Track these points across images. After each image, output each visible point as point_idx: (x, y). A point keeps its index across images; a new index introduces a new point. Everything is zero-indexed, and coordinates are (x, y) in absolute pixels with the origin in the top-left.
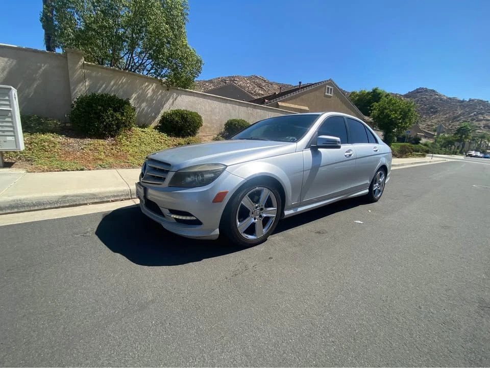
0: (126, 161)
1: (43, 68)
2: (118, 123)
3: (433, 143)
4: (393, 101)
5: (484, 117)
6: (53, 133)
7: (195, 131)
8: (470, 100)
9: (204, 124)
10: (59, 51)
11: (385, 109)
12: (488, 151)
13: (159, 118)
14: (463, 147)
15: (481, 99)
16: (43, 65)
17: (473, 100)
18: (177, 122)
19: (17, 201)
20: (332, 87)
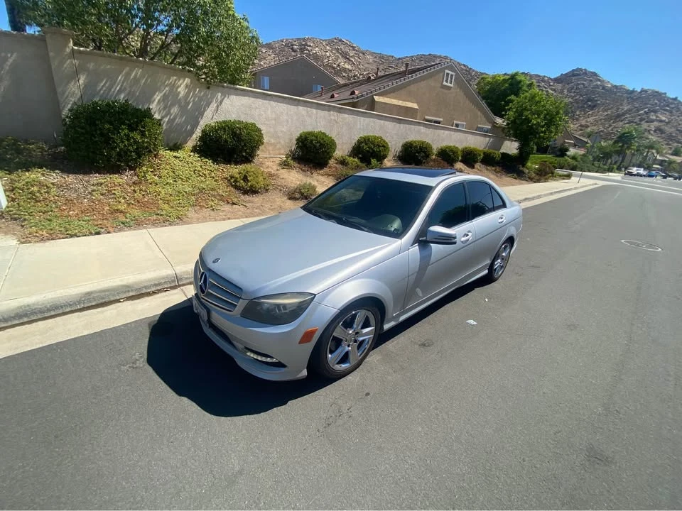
0: (159, 212)
1: (11, 60)
2: (137, 148)
3: (584, 155)
4: (537, 99)
5: (657, 117)
6: (41, 168)
7: (252, 152)
8: (643, 91)
9: (266, 140)
10: (32, 30)
11: (525, 109)
12: (654, 166)
13: (198, 133)
14: (623, 161)
15: (657, 90)
16: (9, 55)
17: (646, 91)
18: (226, 141)
19: (25, 307)
20: (453, 73)
